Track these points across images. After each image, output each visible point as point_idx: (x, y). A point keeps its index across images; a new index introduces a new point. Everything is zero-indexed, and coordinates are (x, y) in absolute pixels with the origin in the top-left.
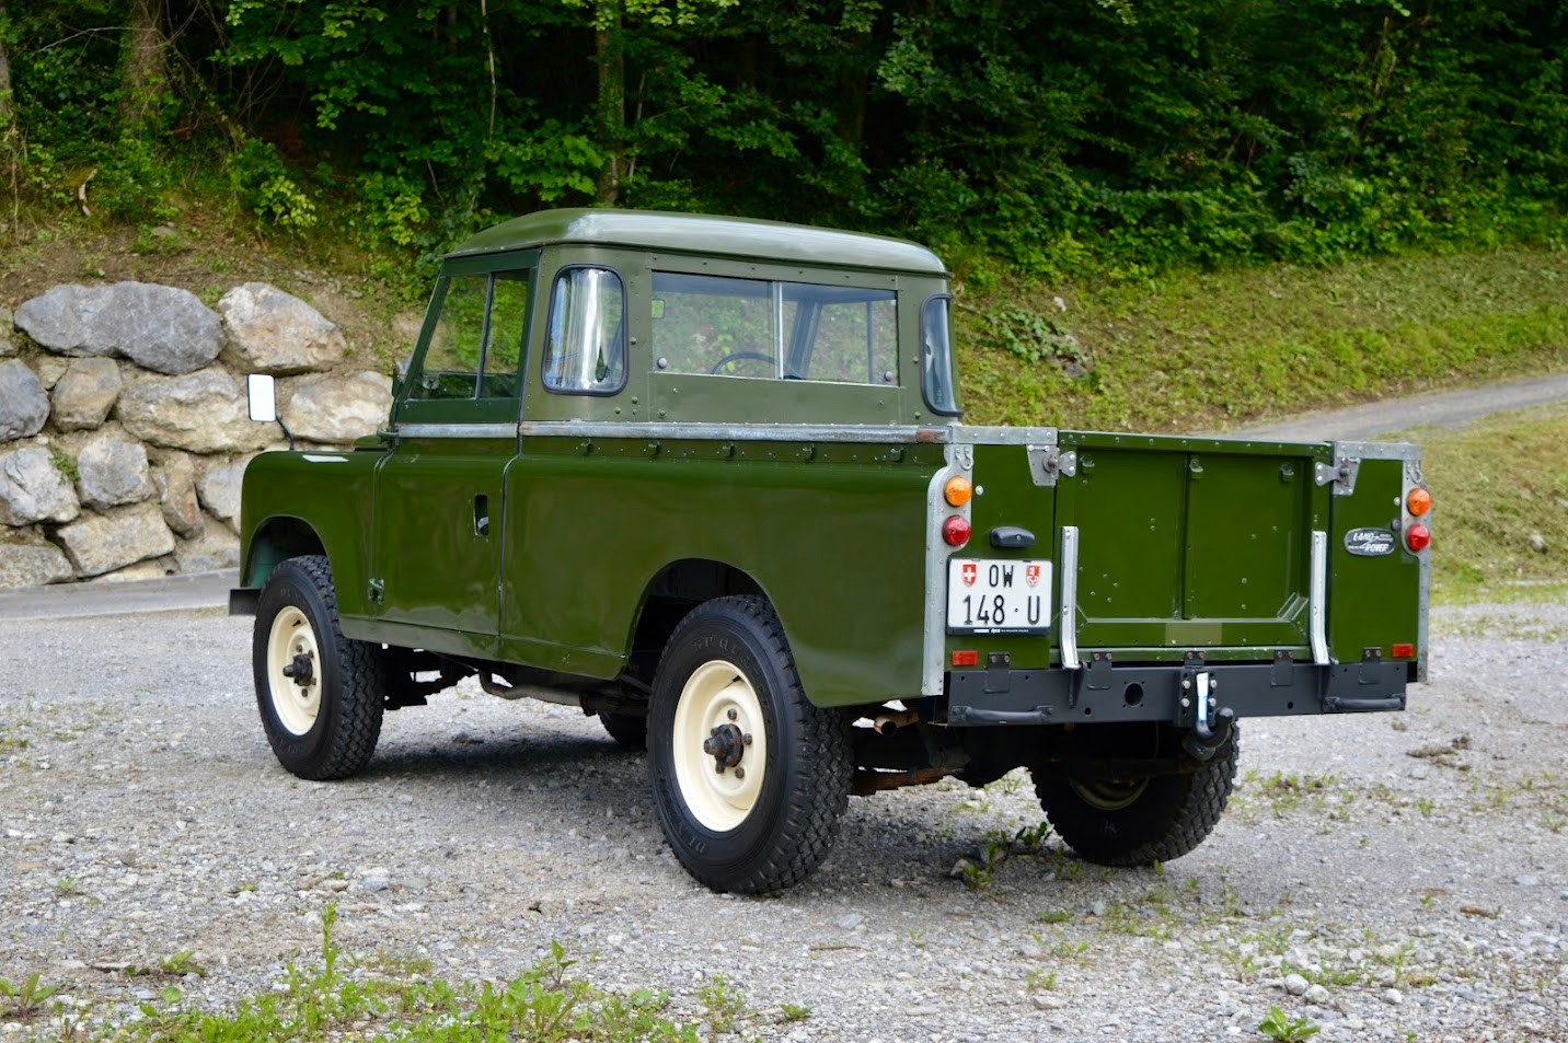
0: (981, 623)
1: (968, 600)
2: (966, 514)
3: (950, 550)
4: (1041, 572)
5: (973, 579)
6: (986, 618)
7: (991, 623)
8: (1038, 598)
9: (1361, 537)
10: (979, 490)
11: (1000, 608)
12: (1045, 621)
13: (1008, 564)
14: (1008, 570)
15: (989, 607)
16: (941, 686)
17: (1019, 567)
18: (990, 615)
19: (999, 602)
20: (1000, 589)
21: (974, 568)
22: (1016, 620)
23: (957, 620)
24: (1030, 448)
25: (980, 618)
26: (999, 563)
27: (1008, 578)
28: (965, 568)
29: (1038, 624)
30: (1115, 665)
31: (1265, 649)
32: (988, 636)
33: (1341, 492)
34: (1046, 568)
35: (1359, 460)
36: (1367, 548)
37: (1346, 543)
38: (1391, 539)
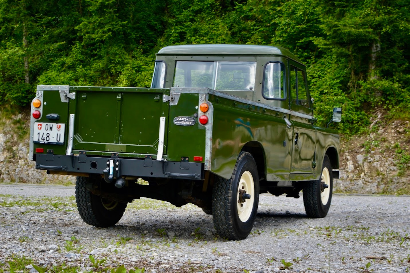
0: (43, 141)
1: (39, 134)
2: (41, 110)
3: (36, 120)
4: (61, 127)
5: (41, 128)
6: (44, 139)
7: (45, 141)
8: (60, 134)
9: (180, 119)
10: (45, 103)
11: (48, 136)
12: (62, 141)
13: (51, 124)
14: (51, 126)
15: (45, 136)
16: (32, 157)
17: (55, 125)
18: (45, 138)
19: (48, 135)
20: (49, 131)
21: (41, 125)
22: (53, 140)
23: (36, 139)
24: (60, 91)
25: (42, 139)
26: (49, 124)
27: (51, 128)
28: (39, 125)
29: (60, 142)
30: (87, 156)
31: (142, 154)
32: (44, 144)
33: (173, 104)
34: (63, 126)
35: (179, 94)
36: (183, 123)
37: (174, 121)
38: (194, 120)
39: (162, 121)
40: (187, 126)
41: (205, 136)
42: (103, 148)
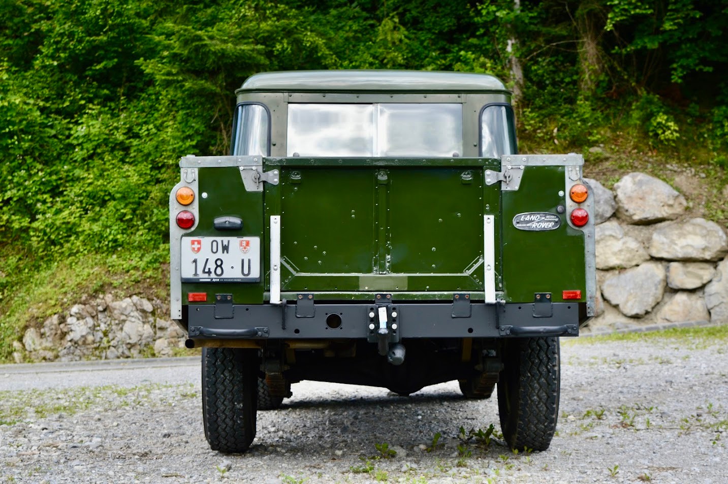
0: (206, 276)
1: (195, 261)
2: (195, 210)
3: (183, 232)
4: (251, 244)
5: (199, 249)
6: (209, 272)
7: (213, 275)
8: (249, 261)
9: (528, 218)
10: (205, 195)
11: (220, 266)
12: (255, 273)
13: (225, 239)
14: (225, 243)
15: (211, 266)
16: (180, 313)
17: (234, 242)
18: (212, 270)
19: (219, 263)
20: (220, 255)
21: (199, 243)
22: (232, 272)
23: (188, 273)
24: (241, 168)
25: (204, 272)
26: (219, 239)
27: (225, 248)
28: (193, 242)
29: (250, 277)
30: (316, 302)
31: (446, 293)
32: (211, 284)
33: (509, 189)
34: (255, 242)
35: (522, 167)
36: (534, 226)
37: (514, 223)
38: (557, 220)
39: (489, 223)
40: (543, 232)
41: (583, 248)
42: (353, 284)
